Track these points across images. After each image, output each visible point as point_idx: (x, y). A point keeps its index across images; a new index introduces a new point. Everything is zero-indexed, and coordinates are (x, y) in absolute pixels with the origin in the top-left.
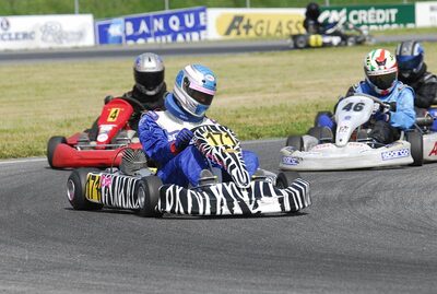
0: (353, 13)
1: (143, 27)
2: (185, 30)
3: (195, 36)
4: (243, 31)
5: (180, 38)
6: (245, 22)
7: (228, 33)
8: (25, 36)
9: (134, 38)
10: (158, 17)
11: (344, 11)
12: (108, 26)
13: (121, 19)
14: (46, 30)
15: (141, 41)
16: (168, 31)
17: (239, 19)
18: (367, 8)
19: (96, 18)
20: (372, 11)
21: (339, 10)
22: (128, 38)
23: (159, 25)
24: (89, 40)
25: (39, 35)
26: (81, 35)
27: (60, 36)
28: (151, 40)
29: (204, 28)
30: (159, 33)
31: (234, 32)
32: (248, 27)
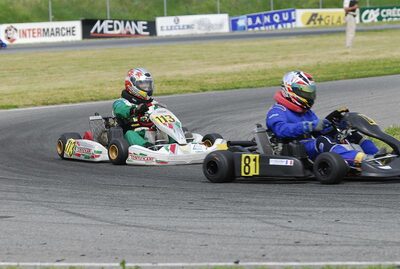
0: (384, 11)
1: (258, 21)
2: (283, 22)
3: (289, 25)
4: (318, 22)
5: (280, 26)
6: (318, 17)
7: (308, 23)
8: (188, 27)
9: (253, 27)
10: (266, 15)
11: (378, 10)
12: (237, 20)
13: (245, 16)
14: (200, 23)
15: (257, 29)
16: (273, 22)
17: (315, 15)
18: (392, 8)
19: (230, 16)
20: (395, 9)
21: (375, 9)
22: (249, 27)
23: (267, 19)
24: (226, 29)
25: (196, 26)
26: (221, 25)
27: (210, 26)
28: (263, 28)
29: (294, 21)
30: (267, 24)
31: (312, 23)
32: (320, 20)
